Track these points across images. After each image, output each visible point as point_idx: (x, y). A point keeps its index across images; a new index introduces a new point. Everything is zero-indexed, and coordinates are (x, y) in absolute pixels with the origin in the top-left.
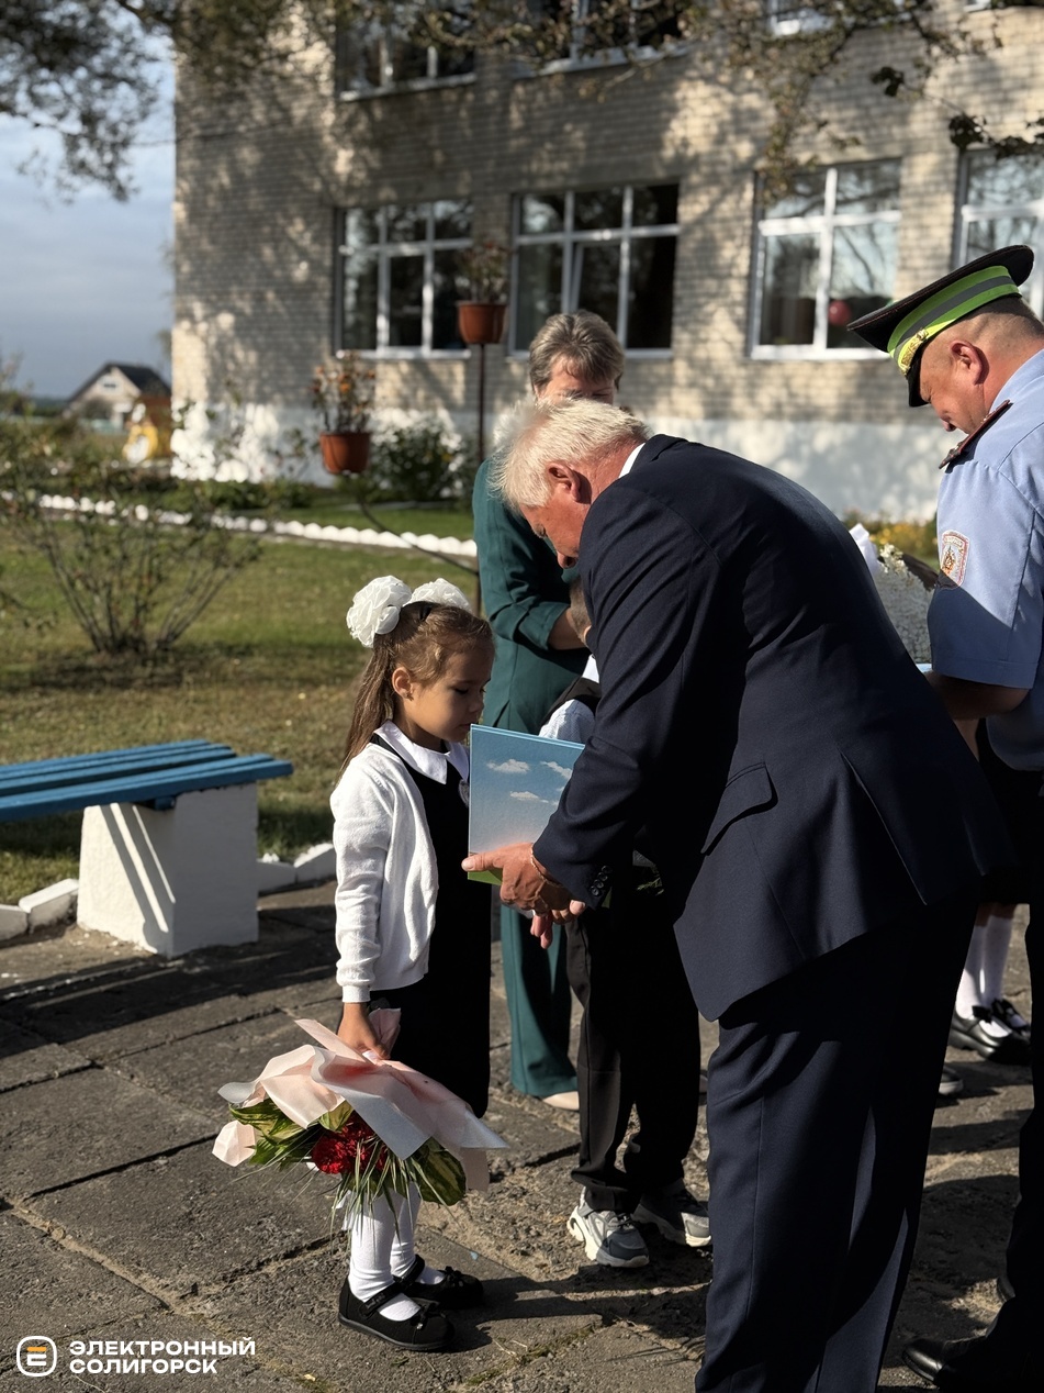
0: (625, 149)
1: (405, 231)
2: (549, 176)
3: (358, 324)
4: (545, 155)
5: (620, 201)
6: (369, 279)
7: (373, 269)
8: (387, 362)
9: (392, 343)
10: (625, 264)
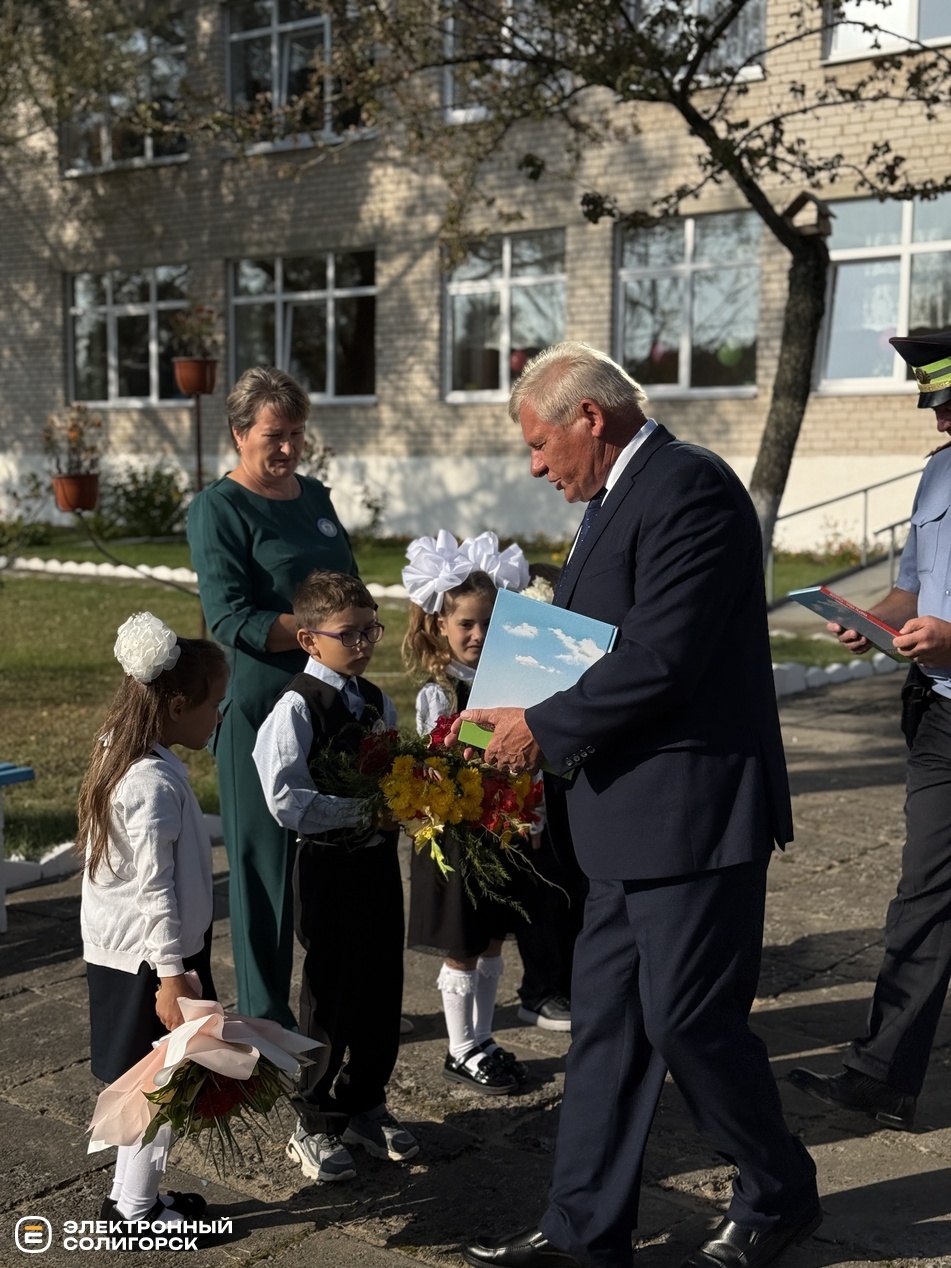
0: (325, 220)
1: (130, 293)
2: (259, 244)
3: (90, 378)
4: (255, 226)
5: (324, 267)
6: (99, 337)
7: (102, 327)
8: (118, 411)
9: (122, 394)
10: (331, 321)
